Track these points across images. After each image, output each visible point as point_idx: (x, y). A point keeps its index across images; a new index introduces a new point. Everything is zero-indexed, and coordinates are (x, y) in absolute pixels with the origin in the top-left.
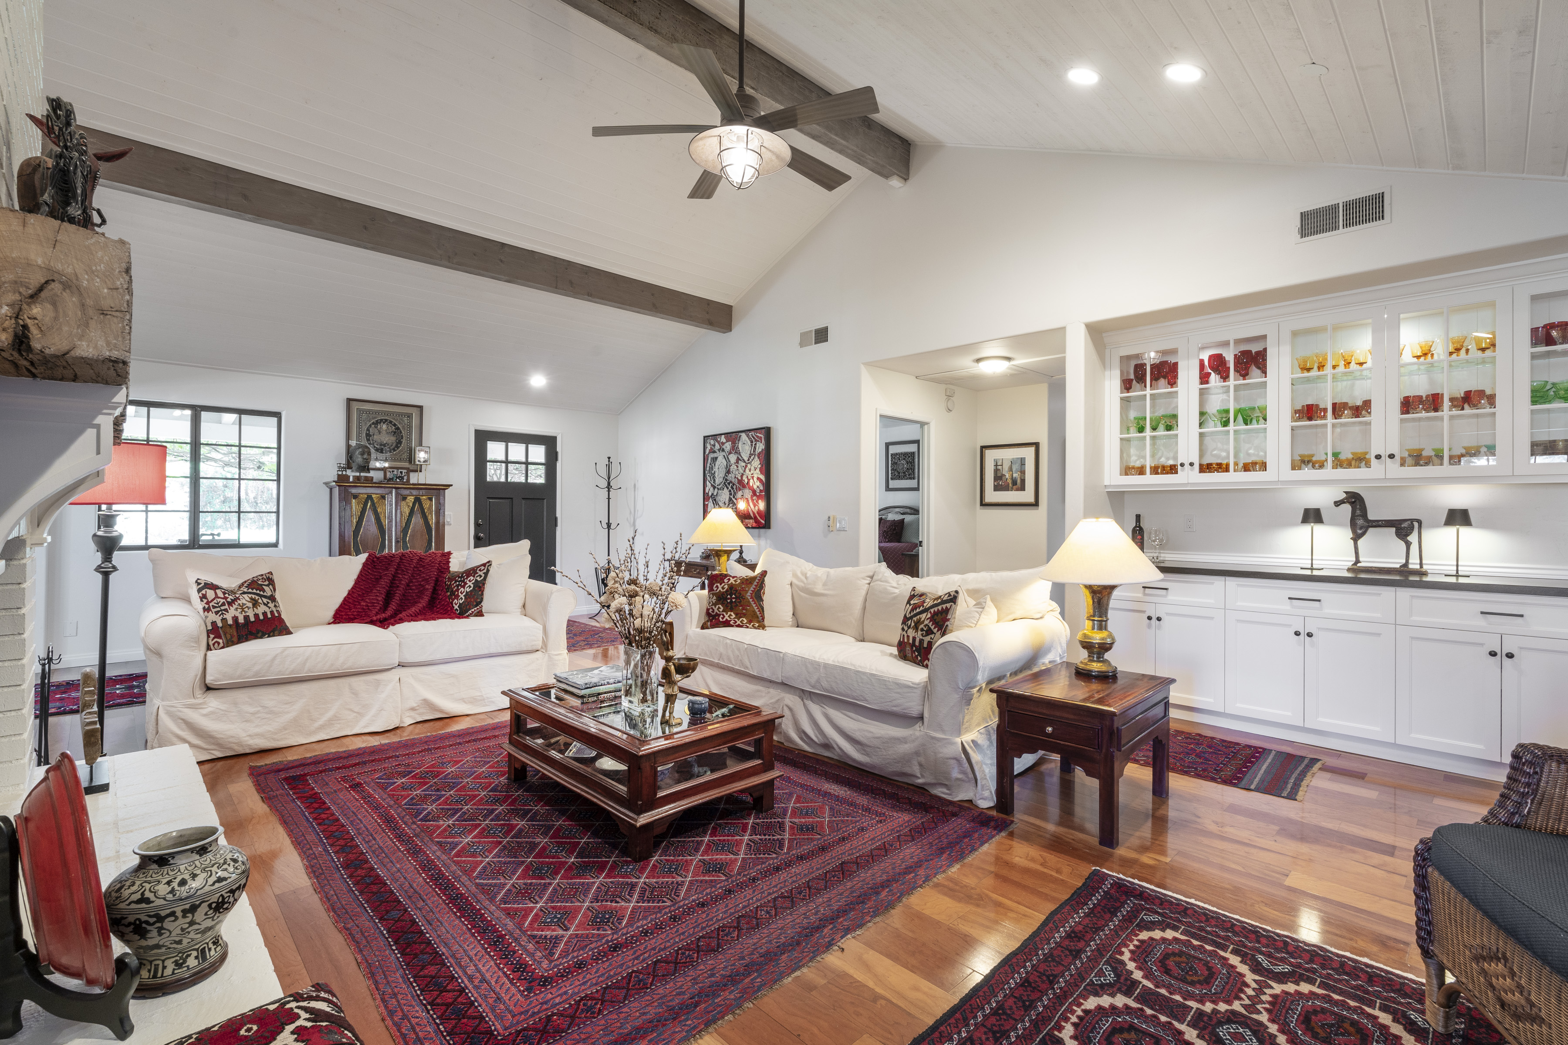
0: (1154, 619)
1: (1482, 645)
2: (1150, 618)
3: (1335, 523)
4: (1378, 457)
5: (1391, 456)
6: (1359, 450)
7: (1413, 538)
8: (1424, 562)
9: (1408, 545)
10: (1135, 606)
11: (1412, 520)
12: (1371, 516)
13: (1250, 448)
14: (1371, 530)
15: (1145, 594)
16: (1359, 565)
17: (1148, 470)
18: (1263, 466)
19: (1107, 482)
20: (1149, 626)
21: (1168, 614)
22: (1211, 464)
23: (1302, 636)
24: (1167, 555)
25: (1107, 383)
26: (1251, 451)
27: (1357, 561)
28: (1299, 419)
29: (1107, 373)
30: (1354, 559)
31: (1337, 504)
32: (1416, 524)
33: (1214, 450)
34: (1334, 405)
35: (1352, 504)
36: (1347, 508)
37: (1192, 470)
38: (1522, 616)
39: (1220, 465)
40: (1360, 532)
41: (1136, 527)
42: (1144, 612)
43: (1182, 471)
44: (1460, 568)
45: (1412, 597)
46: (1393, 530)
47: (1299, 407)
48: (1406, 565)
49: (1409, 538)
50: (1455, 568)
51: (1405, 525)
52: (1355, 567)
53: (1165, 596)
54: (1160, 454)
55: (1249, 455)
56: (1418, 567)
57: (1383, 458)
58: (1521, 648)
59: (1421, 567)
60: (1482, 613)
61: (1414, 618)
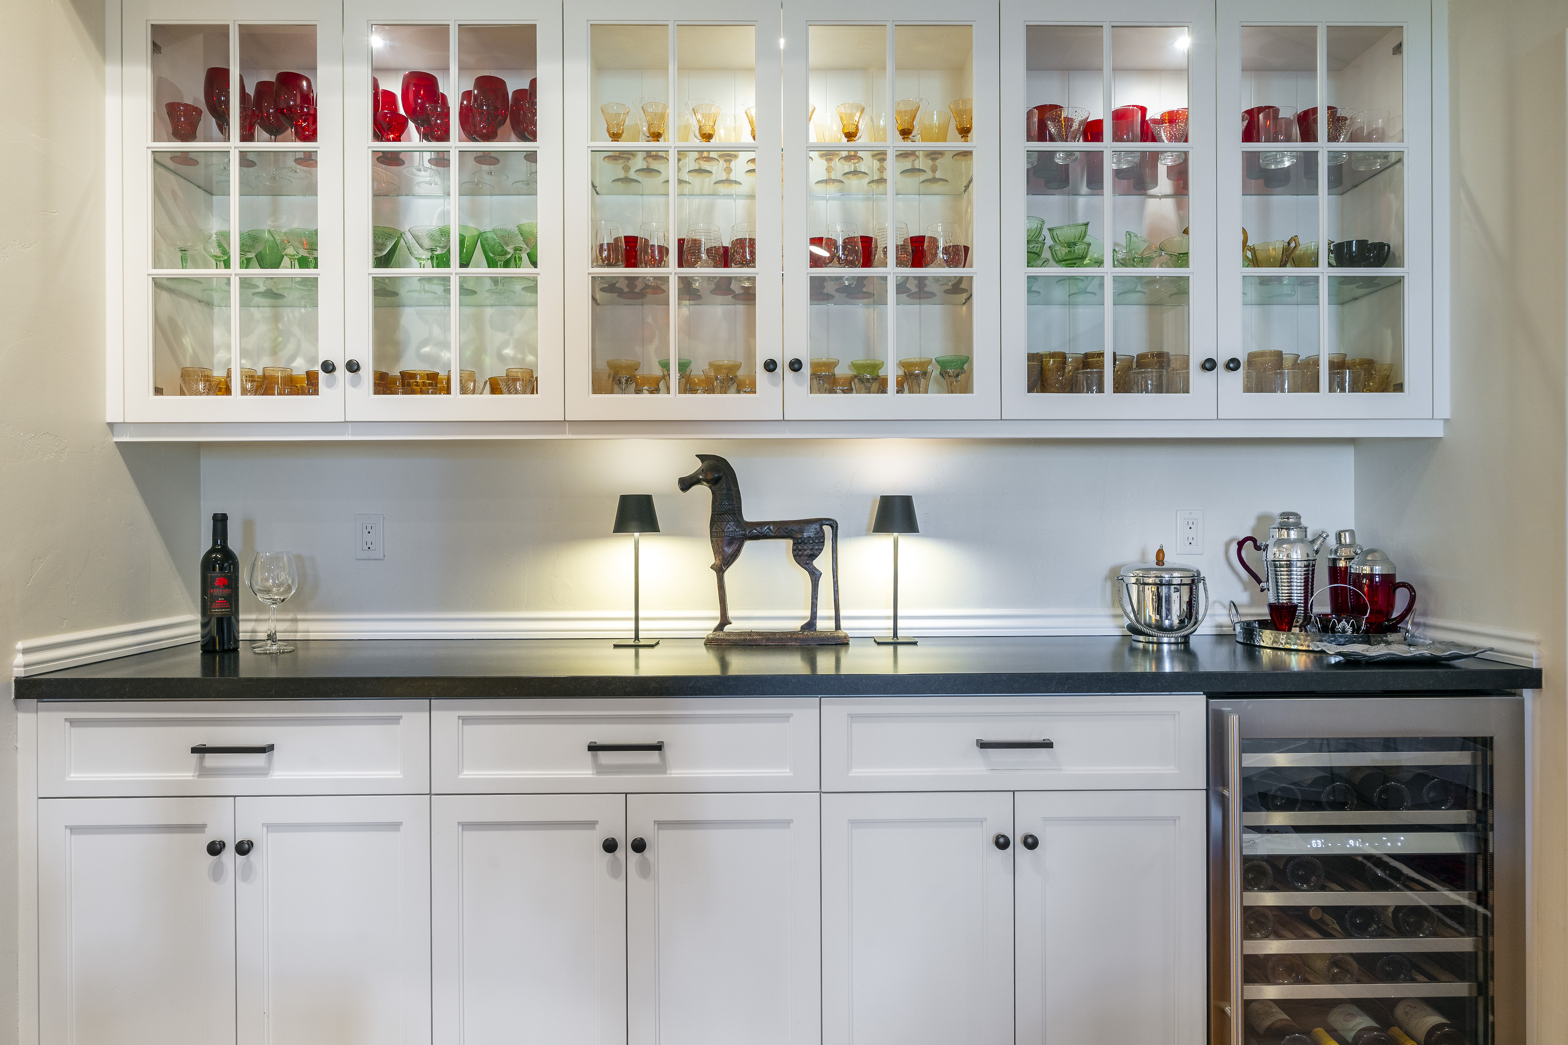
0: (230, 850)
1: (981, 821)
2: (215, 849)
3: (681, 532)
4: (770, 366)
5: (796, 365)
6: (725, 358)
7: (823, 562)
8: (842, 613)
9: (815, 576)
10: (174, 812)
11: (821, 522)
12: (750, 515)
13: (505, 344)
14: (748, 545)
15: (204, 772)
16: (727, 628)
17: (236, 385)
18: (531, 385)
19: (113, 415)
20: (217, 874)
21: (271, 827)
22: (413, 376)
23: (620, 853)
24: (312, 626)
25: (111, 102)
26: (508, 351)
27: (725, 620)
28: (609, 263)
29: (112, 70)
30: (718, 613)
31: (686, 484)
32: (827, 529)
33: (425, 343)
34: (681, 242)
35: (713, 483)
36: (703, 493)
37: (355, 384)
38: (1048, 745)
39: (433, 377)
40: (729, 550)
41: (213, 550)
42: (200, 828)
43: (330, 385)
44: (900, 623)
45: (853, 717)
46: (786, 545)
47: (607, 240)
48: (811, 625)
49: (816, 563)
50: (891, 623)
51: (810, 532)
52: (721, 635)
53: (264, 772)
54: (291, 347)
55: (501, 358)
56: (831, 624)
57: (779, 370)
58: (1046, 819)
59: (838, 627)
60: (984, 745)
61: (857, 772)
